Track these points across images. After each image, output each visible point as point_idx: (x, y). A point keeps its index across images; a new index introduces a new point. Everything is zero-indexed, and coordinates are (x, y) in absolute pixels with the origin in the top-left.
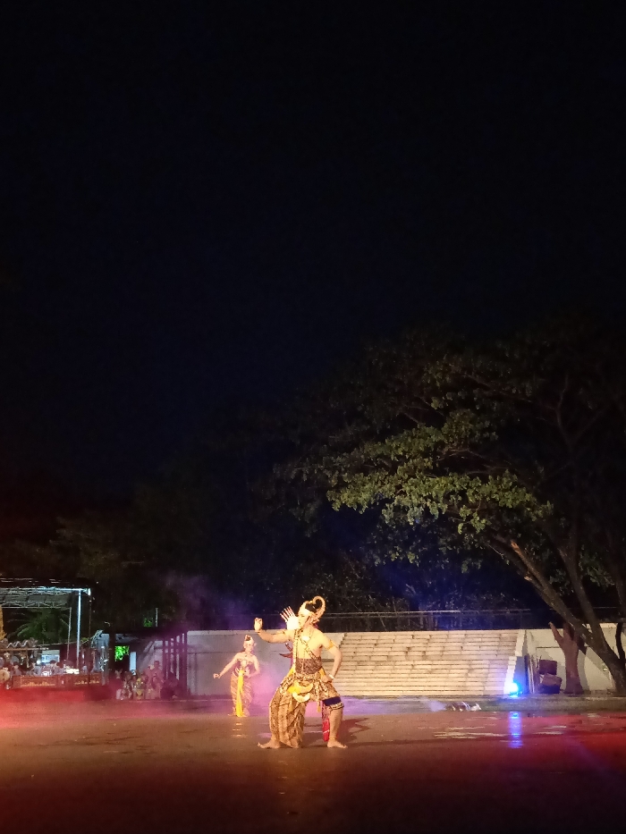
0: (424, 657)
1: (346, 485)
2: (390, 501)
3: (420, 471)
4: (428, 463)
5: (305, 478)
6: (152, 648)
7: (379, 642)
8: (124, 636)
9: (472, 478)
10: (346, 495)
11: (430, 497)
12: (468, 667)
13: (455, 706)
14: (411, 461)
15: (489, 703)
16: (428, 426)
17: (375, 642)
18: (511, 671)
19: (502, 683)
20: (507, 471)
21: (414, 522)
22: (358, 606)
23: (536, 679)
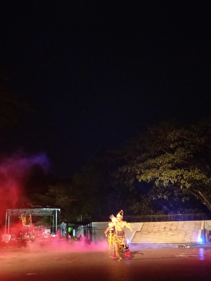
0: (170, 230)
1: (143, 173)
2: (157, 178)
3: (167, 168)
4: (170, 165)
5: (129, 171)
6: (80, 228)
7: (155, 225)
8: (71, 224)
9: (185, 170)
10: (143, 177)
11: (171, 177)
12: (185, 233)
13: (181, 246)
14: (164, 165)
15: (193, 245)
16: (169, 153)
17: (154, 225)
18: (200, 234)
19: (197, 238)
20: (197, 168)
21: (166, 185)
22: (148, 213)
23: (208, 237)
